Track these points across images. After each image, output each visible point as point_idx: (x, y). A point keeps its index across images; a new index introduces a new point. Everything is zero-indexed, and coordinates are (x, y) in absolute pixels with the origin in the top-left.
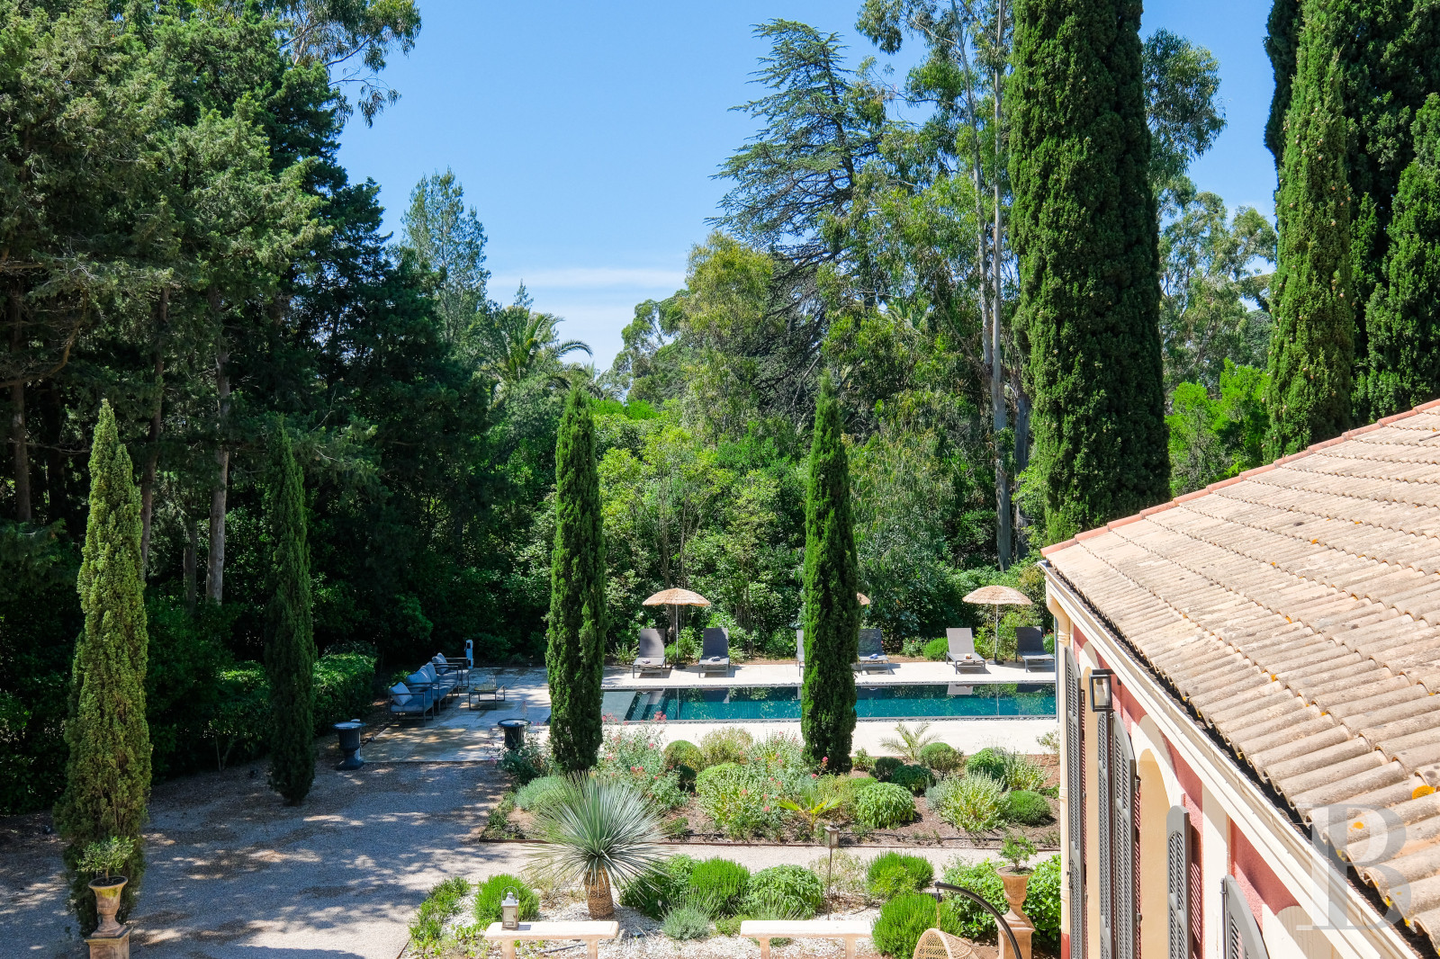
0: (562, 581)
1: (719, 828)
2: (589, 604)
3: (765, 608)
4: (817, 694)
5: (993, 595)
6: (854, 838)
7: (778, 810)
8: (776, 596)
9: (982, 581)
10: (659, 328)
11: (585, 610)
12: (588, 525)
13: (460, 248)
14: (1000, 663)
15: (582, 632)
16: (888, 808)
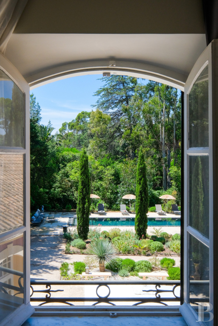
0: (81, 194)
1: (119, 251)
2: (87, 199)
3: (110, 199)
4: (139, 221)
5: (167, 197)
6: (150, 254)
7: (133, 247)
8: (112, 196)
9: (161, 193)
10: (68, 129)
11: (86, 200)
12: (87, 181)
13: (35, 112)
14: (168, 213)
15: (85, 206)
16: (158, 247)
